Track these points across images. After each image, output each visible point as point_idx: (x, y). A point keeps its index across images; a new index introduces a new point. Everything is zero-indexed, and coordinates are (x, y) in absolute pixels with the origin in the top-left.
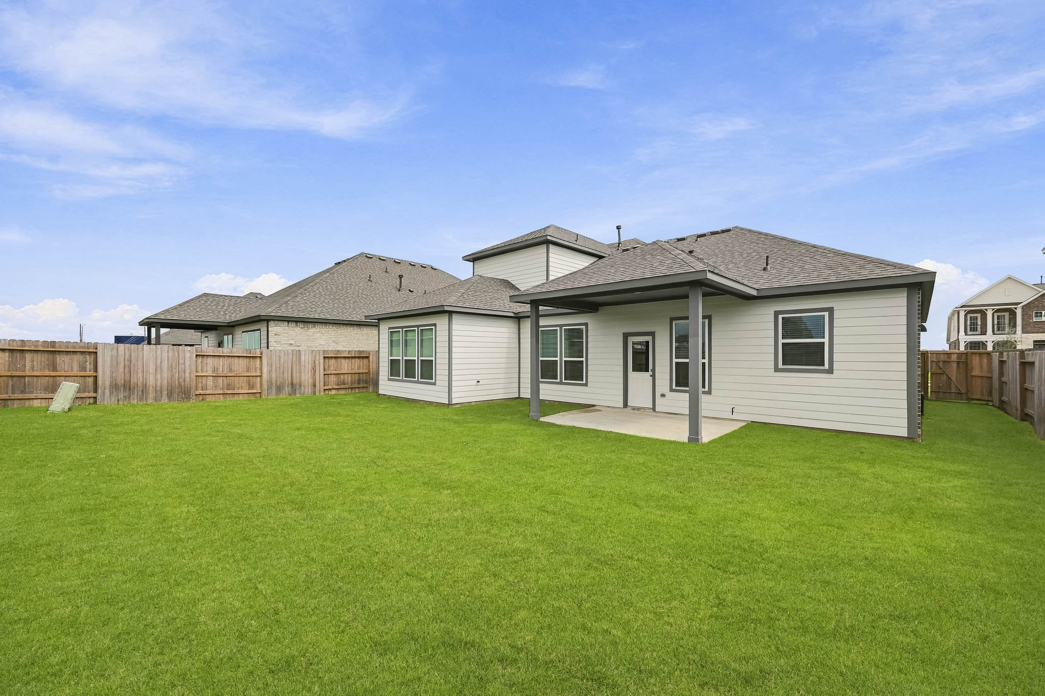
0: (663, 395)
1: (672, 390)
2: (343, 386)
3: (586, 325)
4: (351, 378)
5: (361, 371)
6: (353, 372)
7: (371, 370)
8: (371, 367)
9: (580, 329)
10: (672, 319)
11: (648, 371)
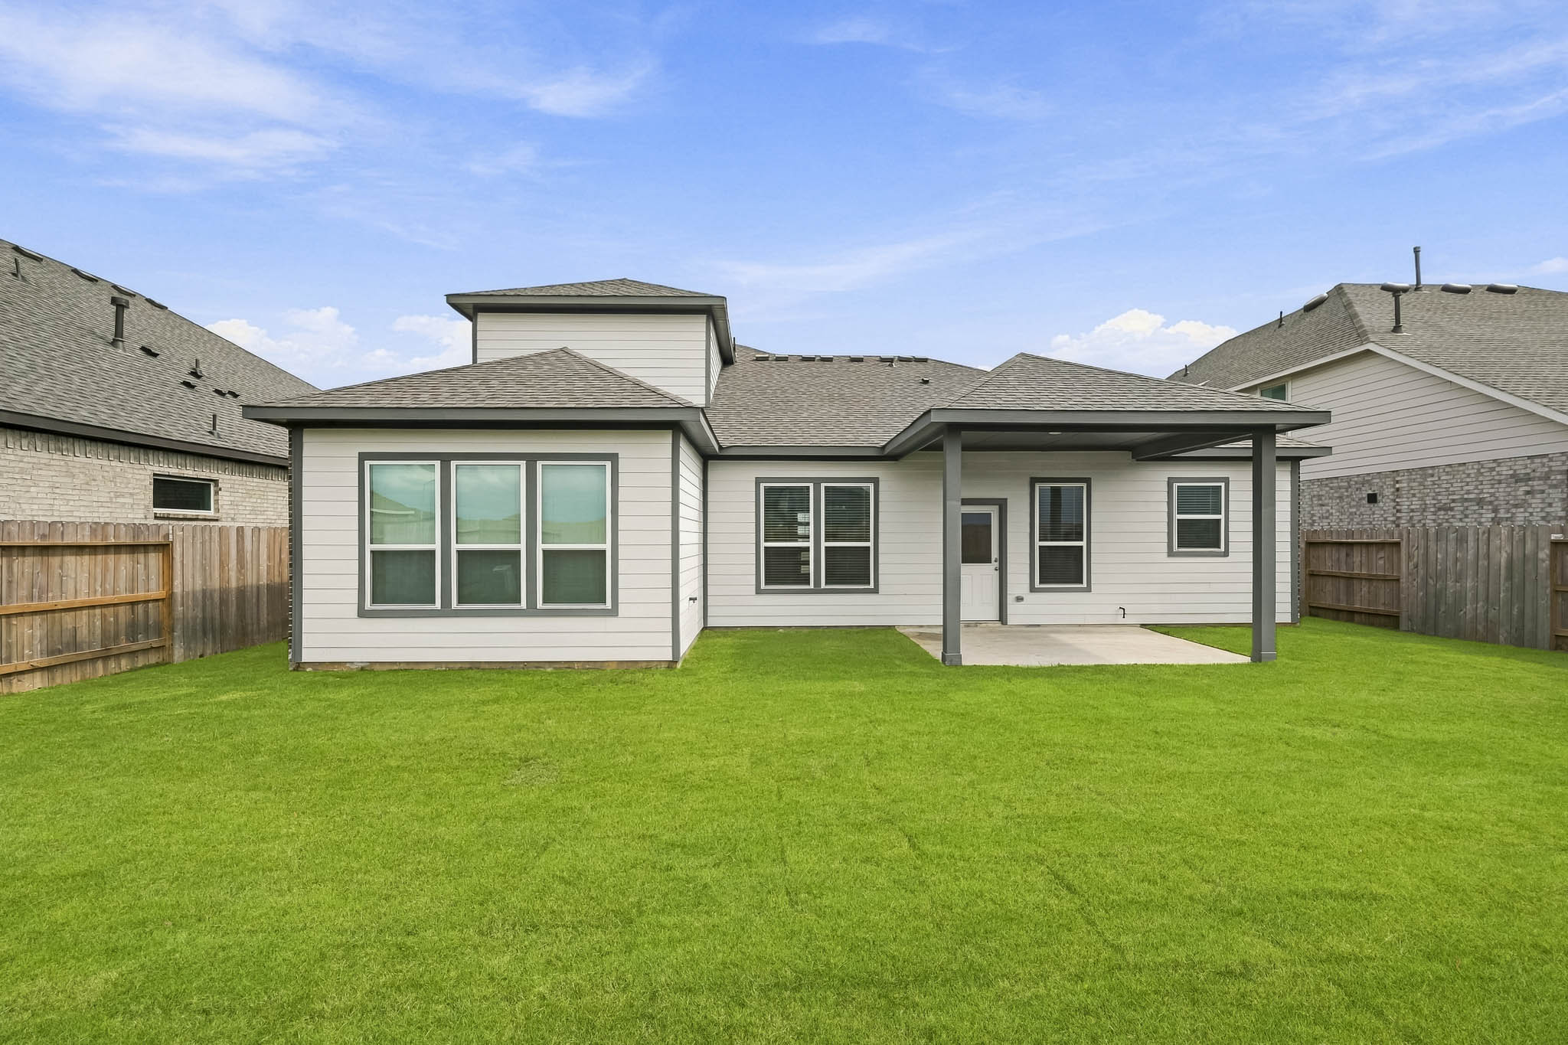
0: (1019, 599)
1: (1033, 589)
2: (68, 656)
3: (876, 481)
4: (104, 617)
5: (141, 595)
6: (109, 599)
7: (178, 590)
8: (177, 582)
9: (861, 488)
10: (1033, 481)
11: (989, 561)
